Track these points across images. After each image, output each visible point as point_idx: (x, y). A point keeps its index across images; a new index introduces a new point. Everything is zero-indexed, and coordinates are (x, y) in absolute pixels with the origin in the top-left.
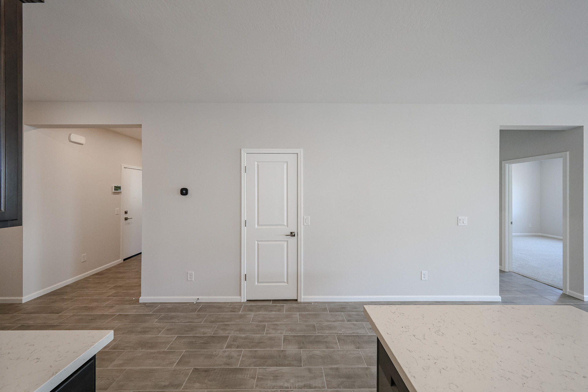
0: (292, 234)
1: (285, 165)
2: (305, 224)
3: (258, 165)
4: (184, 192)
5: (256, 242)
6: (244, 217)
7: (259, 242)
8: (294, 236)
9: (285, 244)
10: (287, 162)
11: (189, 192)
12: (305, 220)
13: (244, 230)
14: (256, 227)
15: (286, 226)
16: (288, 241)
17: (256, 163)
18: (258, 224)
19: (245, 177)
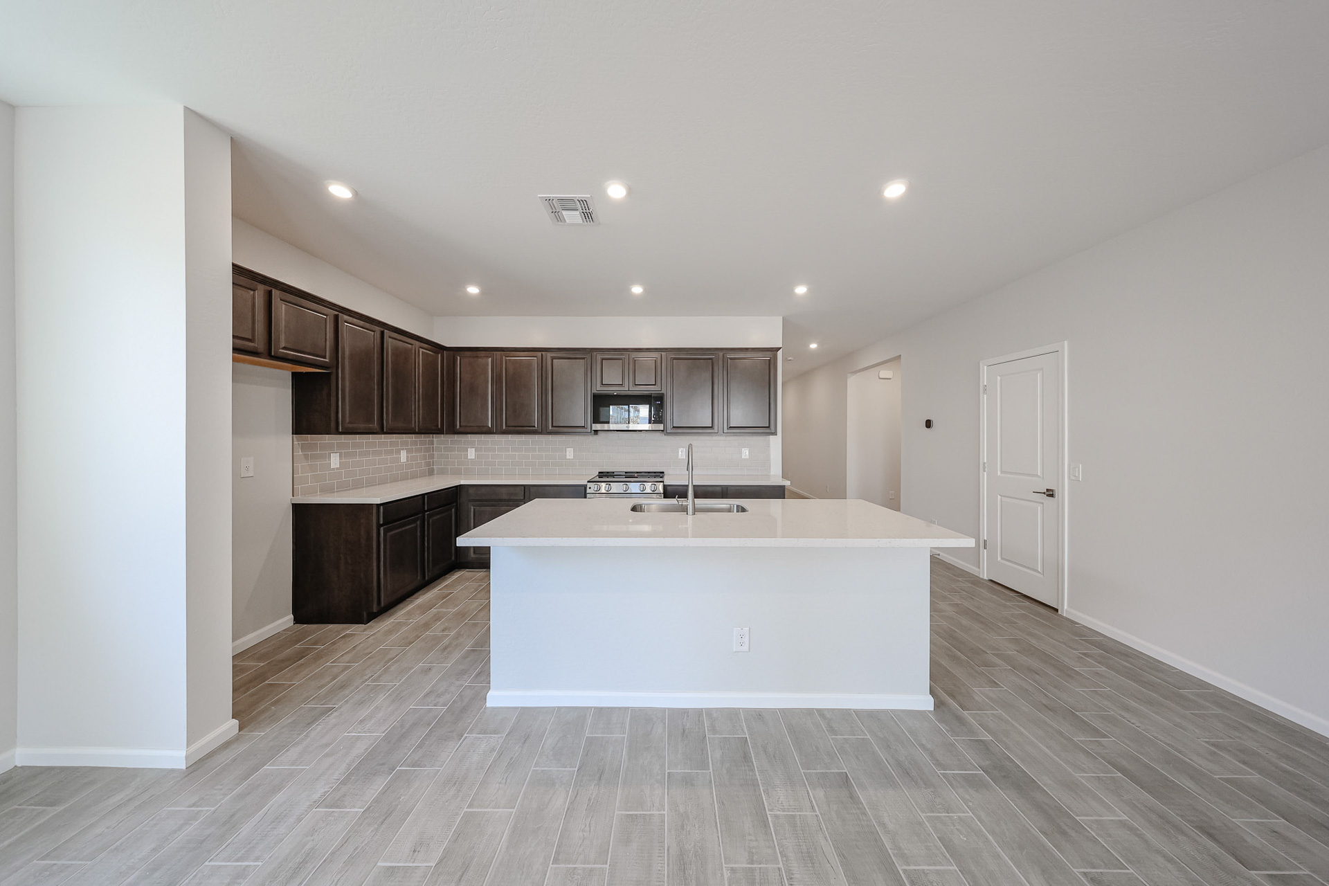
0: (1050, 494)
1: (1040, 375)
2: (1072, 477)
3: (1001, 382)
4: (929, 423)
5: (999, 497)
6: (984, 457)
7: (1004, 499)
8: (1053, 496)
9: (1040, 507)
10: (1043, 369)
12: (1071, 470)
13: (984, 477)
14: (999, 473)
15: (1041, 476)
16: (1043, 503)
17: (999, 378)
18: (1002, 471)
19: (984, 400)
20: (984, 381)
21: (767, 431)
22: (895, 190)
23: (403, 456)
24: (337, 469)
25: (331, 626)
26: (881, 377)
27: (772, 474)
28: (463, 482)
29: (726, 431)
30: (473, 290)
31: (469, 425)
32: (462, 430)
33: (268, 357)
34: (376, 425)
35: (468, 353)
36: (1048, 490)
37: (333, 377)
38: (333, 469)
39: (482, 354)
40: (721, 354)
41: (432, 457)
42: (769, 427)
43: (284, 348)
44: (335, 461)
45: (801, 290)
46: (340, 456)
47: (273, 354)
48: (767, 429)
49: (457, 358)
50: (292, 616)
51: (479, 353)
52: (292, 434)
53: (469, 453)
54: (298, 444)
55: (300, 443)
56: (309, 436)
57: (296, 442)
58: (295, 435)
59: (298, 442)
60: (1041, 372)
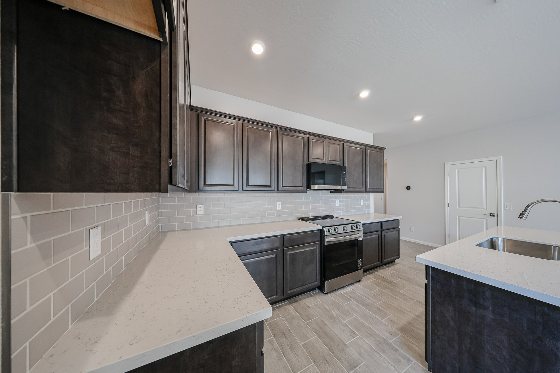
0: (492, 215)
1: (484, 169)
2: (506, 209)
3: (458, 171)
4: (408, 188)
5: (458, 217)
6: (448, 201)
7: (460, 217)
8: (494, 216)
9: (485, 221)
10: (486, 167)
11: (411, 188)
12: (506, 206)
13: (448, 210)
14: (457, 207)
15: (485, 208)
16: (487, 219)
18: (459, 206)
19: (447, 178)
20: (447, 170)
27: (371, 212)
29: (367, 190)
32: (207, 187)
35: (213, 117)
36: (490, 214)
39: (227, 120)
40: (365, 147)
42: (382, 188)
44: (96, 244)
45: (418, 118)
46: (102, 233)
48: (382, 190)
49: (201, 119)
51: (224, 119)
52: (2, 191)
53: (198, 209)
54: (23, 217)
55: (28, 215)
56: (52, 194)
57: (18, 214)
58: (12, 193)
59: (22, 213)
60: (485, 168)
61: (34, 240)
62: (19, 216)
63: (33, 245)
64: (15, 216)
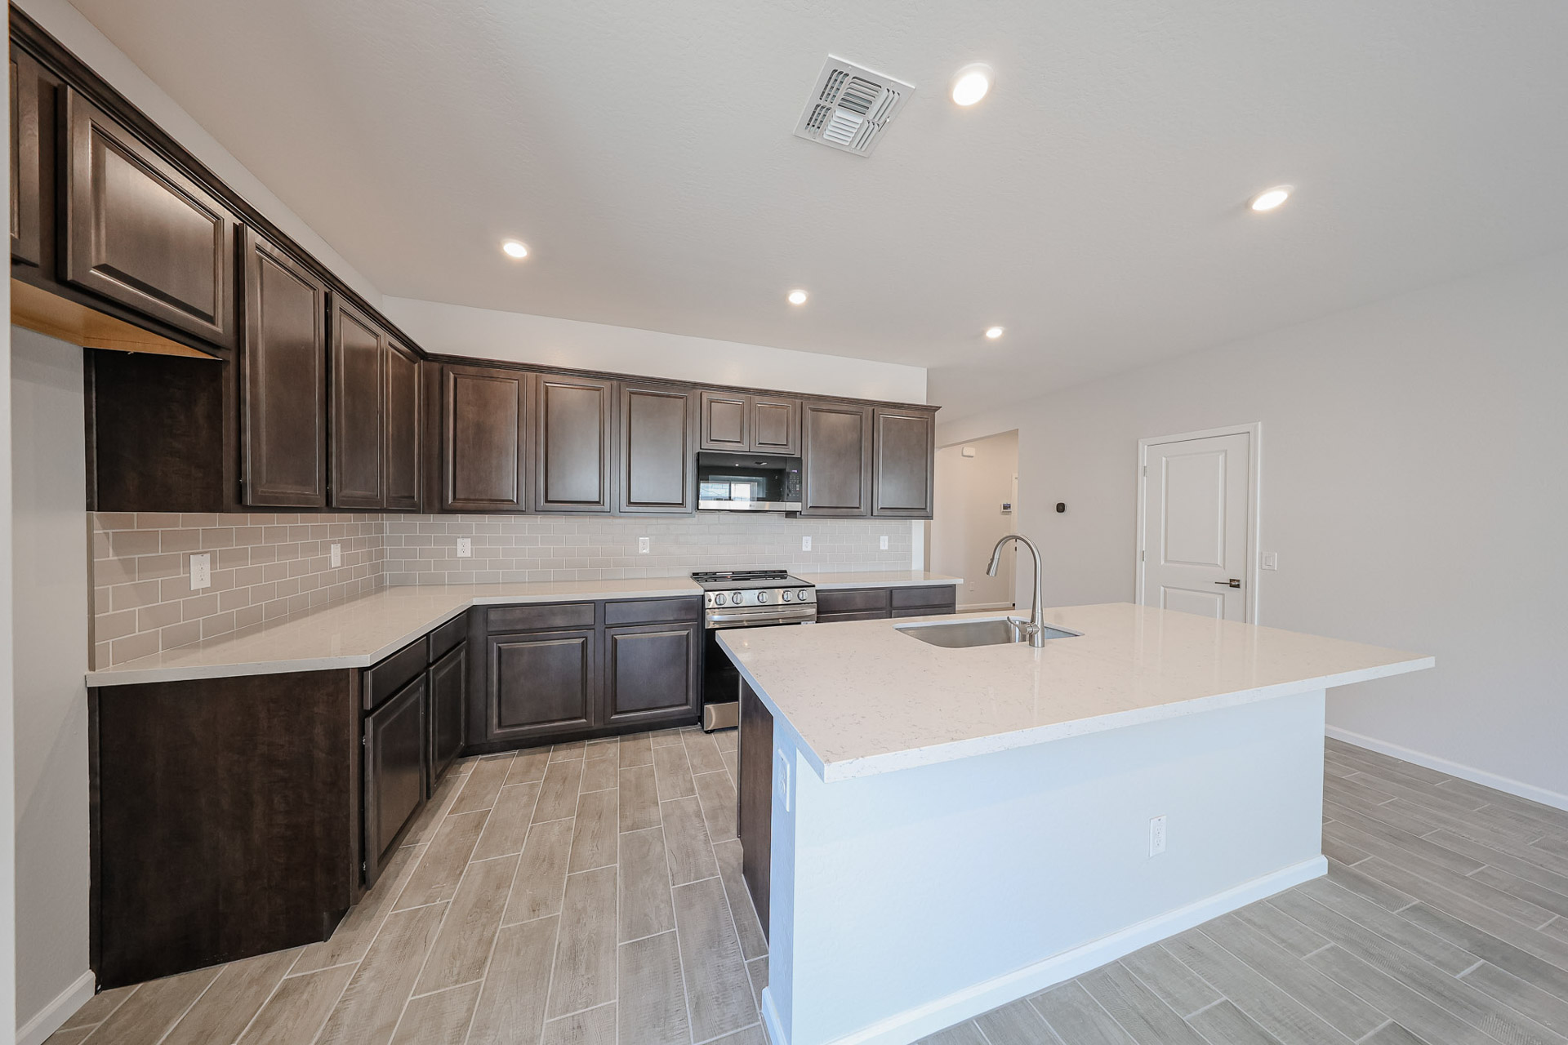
0: (1234, 584)
1: (1221, 458)
2: (1264, 567)
3: (1167, 462)
4: (1061, 508)
5: (1162, 588)
6: (1142, 545)
7: (1167, 590)
8: (1238, 586)
9: (1219, 599)
10: (1226, 451)
11: (1067, 508)
12: (1264, 559)
13: (1142, 567)
14: (1163, 562)
15: (1222, 565)
16: (1223, 595)
17: (1164, 459)
18: (1166, 561)
19: (1143, 482)
20: (1144, 460)
21: (922, 513)
22: (1270, 200)
23: (336, 555)
24: (204, 590)
25: (226, 968)
26: (965, 454)
27: (913, 569)
28: (477, 601)
29: (875, 513)
30: (515, 250)
31: (472, 497)
32: (459, 505)
33: (53, 285)
34: (315, 492)
35: (471, 370)
36: (1231, 580)
37: (229, 372)
38: (197, 592)
39: (502, 373)
40: (871, 408)
41: (381, 554)
42: (925, 509)
43: (104, 268)
44: (200, 573)
45: (994, 333)
46: (213, 562)
47: (70, 277)
48: (924, 512)
49: (448, 376)
50: (90, 976)
51: (494, 372)
52: (87, 510)
53: (459, 547)
54: (105, 533)
55: (110, 531)
56: (135, 513)
57: (99, 530)
58: (94, 512)
59: (104, 529)
60: (1224, 454)
61: (116, 553)
62: (101, 532)
63: (116, 558)
64: (98, 531)
